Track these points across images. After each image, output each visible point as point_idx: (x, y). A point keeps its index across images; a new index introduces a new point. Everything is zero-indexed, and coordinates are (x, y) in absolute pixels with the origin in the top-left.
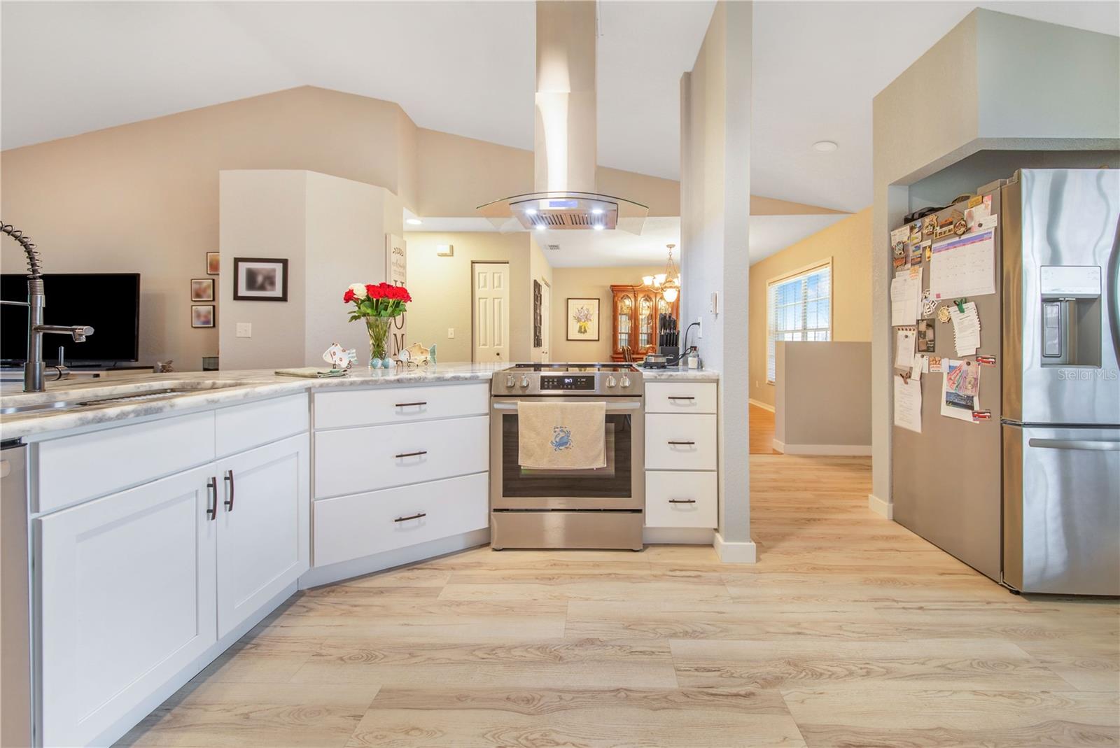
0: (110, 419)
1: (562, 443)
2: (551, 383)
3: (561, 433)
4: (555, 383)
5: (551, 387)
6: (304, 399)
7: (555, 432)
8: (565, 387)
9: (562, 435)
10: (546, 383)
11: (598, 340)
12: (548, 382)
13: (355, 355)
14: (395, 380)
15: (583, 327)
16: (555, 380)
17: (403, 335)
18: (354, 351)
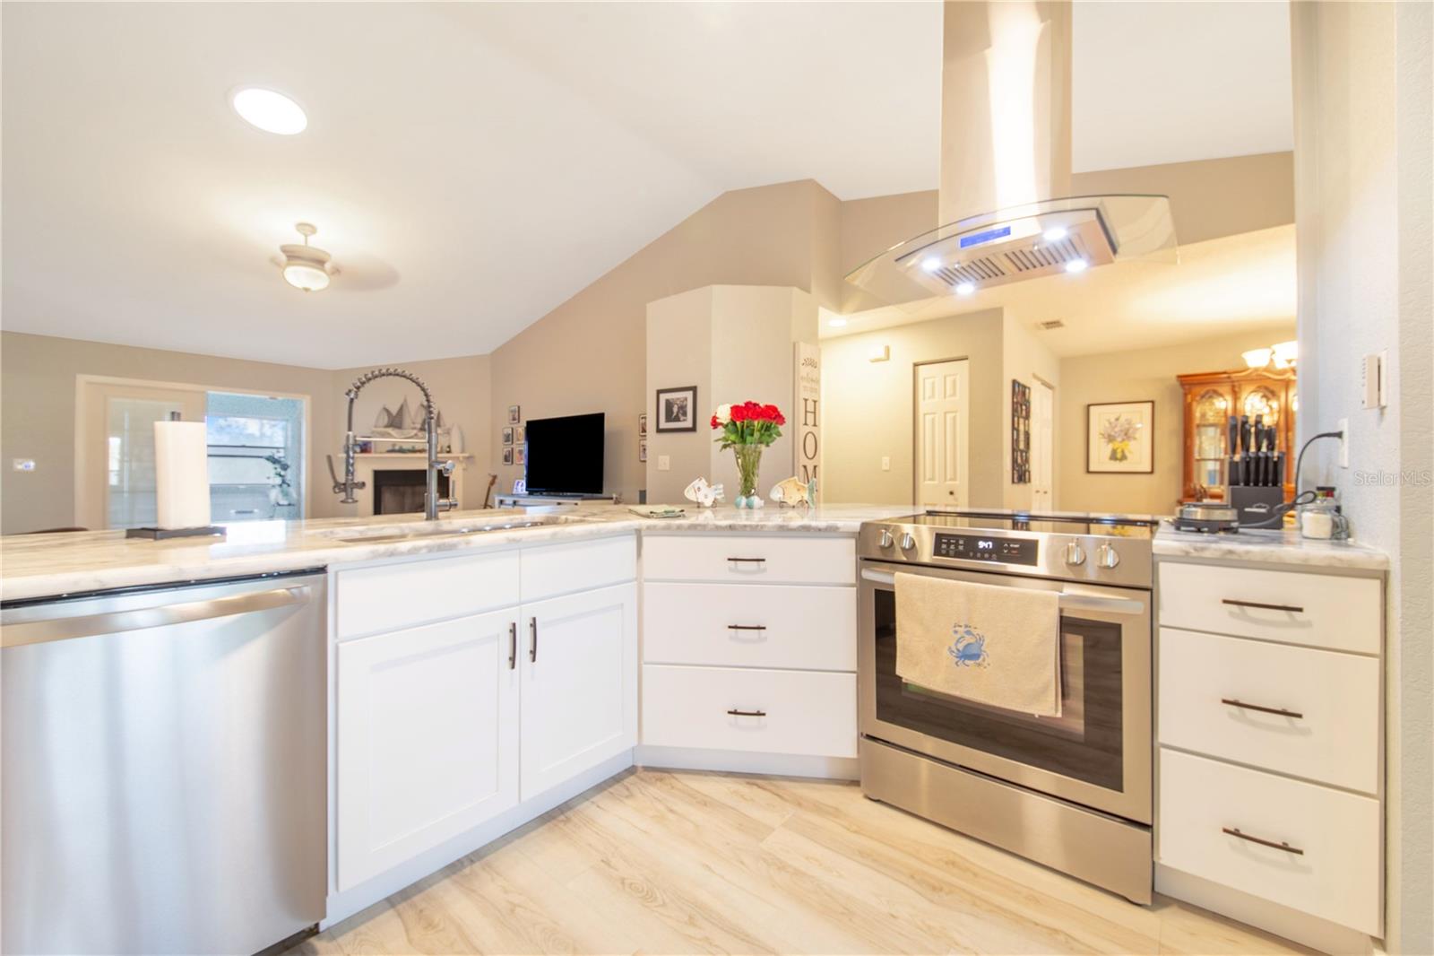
0: (402, 554)
1: (969, 654)
2: (952, 547)
3: (967, 637)
4: (961, 548)
5: (952, 553)
6: (631, 543)
7: (956, 632)
8: (979, 555)
9: (969, 639)
10: (944, 546)
11: (1152, 472)
12: (949, 544)
13: (721, 491)
14: (726, 527)
15: (1119, 451)
16: (961, 542)
17: (815, 467)
18: (721, 486)
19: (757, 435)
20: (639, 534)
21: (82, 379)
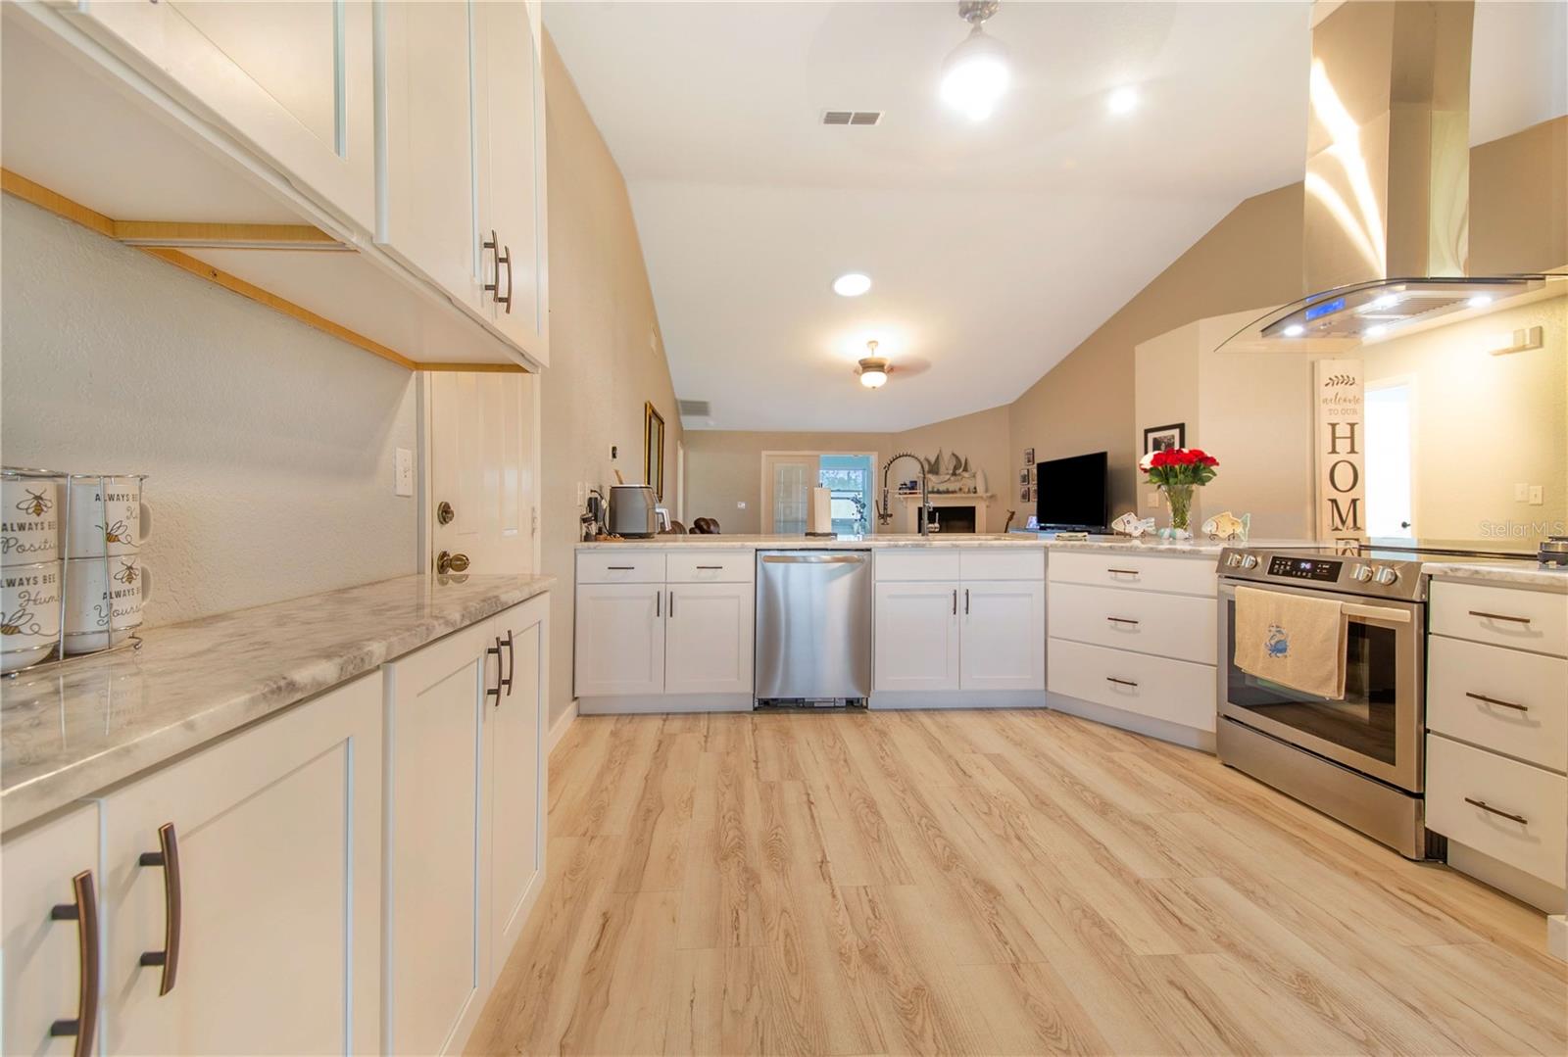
1: (1279, 648)
2: (1282, 567)
3: (1278, 635)
4: (1288, 568)
5: (1281, 572)
6: (1040, 556)
7: (1270, 631)
8: (1299, 573)
9: (1279, 637)
10: (1277, 566)
12: (1280, 565)
16: (1289, 563)
17: (1354, 501)
19: (1181, 477)
20: (1046, 550)
21: (764, 453)
